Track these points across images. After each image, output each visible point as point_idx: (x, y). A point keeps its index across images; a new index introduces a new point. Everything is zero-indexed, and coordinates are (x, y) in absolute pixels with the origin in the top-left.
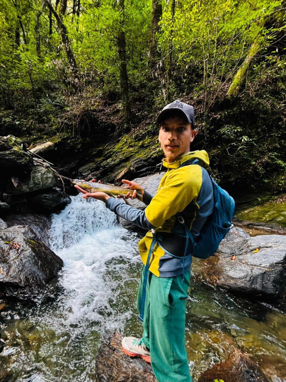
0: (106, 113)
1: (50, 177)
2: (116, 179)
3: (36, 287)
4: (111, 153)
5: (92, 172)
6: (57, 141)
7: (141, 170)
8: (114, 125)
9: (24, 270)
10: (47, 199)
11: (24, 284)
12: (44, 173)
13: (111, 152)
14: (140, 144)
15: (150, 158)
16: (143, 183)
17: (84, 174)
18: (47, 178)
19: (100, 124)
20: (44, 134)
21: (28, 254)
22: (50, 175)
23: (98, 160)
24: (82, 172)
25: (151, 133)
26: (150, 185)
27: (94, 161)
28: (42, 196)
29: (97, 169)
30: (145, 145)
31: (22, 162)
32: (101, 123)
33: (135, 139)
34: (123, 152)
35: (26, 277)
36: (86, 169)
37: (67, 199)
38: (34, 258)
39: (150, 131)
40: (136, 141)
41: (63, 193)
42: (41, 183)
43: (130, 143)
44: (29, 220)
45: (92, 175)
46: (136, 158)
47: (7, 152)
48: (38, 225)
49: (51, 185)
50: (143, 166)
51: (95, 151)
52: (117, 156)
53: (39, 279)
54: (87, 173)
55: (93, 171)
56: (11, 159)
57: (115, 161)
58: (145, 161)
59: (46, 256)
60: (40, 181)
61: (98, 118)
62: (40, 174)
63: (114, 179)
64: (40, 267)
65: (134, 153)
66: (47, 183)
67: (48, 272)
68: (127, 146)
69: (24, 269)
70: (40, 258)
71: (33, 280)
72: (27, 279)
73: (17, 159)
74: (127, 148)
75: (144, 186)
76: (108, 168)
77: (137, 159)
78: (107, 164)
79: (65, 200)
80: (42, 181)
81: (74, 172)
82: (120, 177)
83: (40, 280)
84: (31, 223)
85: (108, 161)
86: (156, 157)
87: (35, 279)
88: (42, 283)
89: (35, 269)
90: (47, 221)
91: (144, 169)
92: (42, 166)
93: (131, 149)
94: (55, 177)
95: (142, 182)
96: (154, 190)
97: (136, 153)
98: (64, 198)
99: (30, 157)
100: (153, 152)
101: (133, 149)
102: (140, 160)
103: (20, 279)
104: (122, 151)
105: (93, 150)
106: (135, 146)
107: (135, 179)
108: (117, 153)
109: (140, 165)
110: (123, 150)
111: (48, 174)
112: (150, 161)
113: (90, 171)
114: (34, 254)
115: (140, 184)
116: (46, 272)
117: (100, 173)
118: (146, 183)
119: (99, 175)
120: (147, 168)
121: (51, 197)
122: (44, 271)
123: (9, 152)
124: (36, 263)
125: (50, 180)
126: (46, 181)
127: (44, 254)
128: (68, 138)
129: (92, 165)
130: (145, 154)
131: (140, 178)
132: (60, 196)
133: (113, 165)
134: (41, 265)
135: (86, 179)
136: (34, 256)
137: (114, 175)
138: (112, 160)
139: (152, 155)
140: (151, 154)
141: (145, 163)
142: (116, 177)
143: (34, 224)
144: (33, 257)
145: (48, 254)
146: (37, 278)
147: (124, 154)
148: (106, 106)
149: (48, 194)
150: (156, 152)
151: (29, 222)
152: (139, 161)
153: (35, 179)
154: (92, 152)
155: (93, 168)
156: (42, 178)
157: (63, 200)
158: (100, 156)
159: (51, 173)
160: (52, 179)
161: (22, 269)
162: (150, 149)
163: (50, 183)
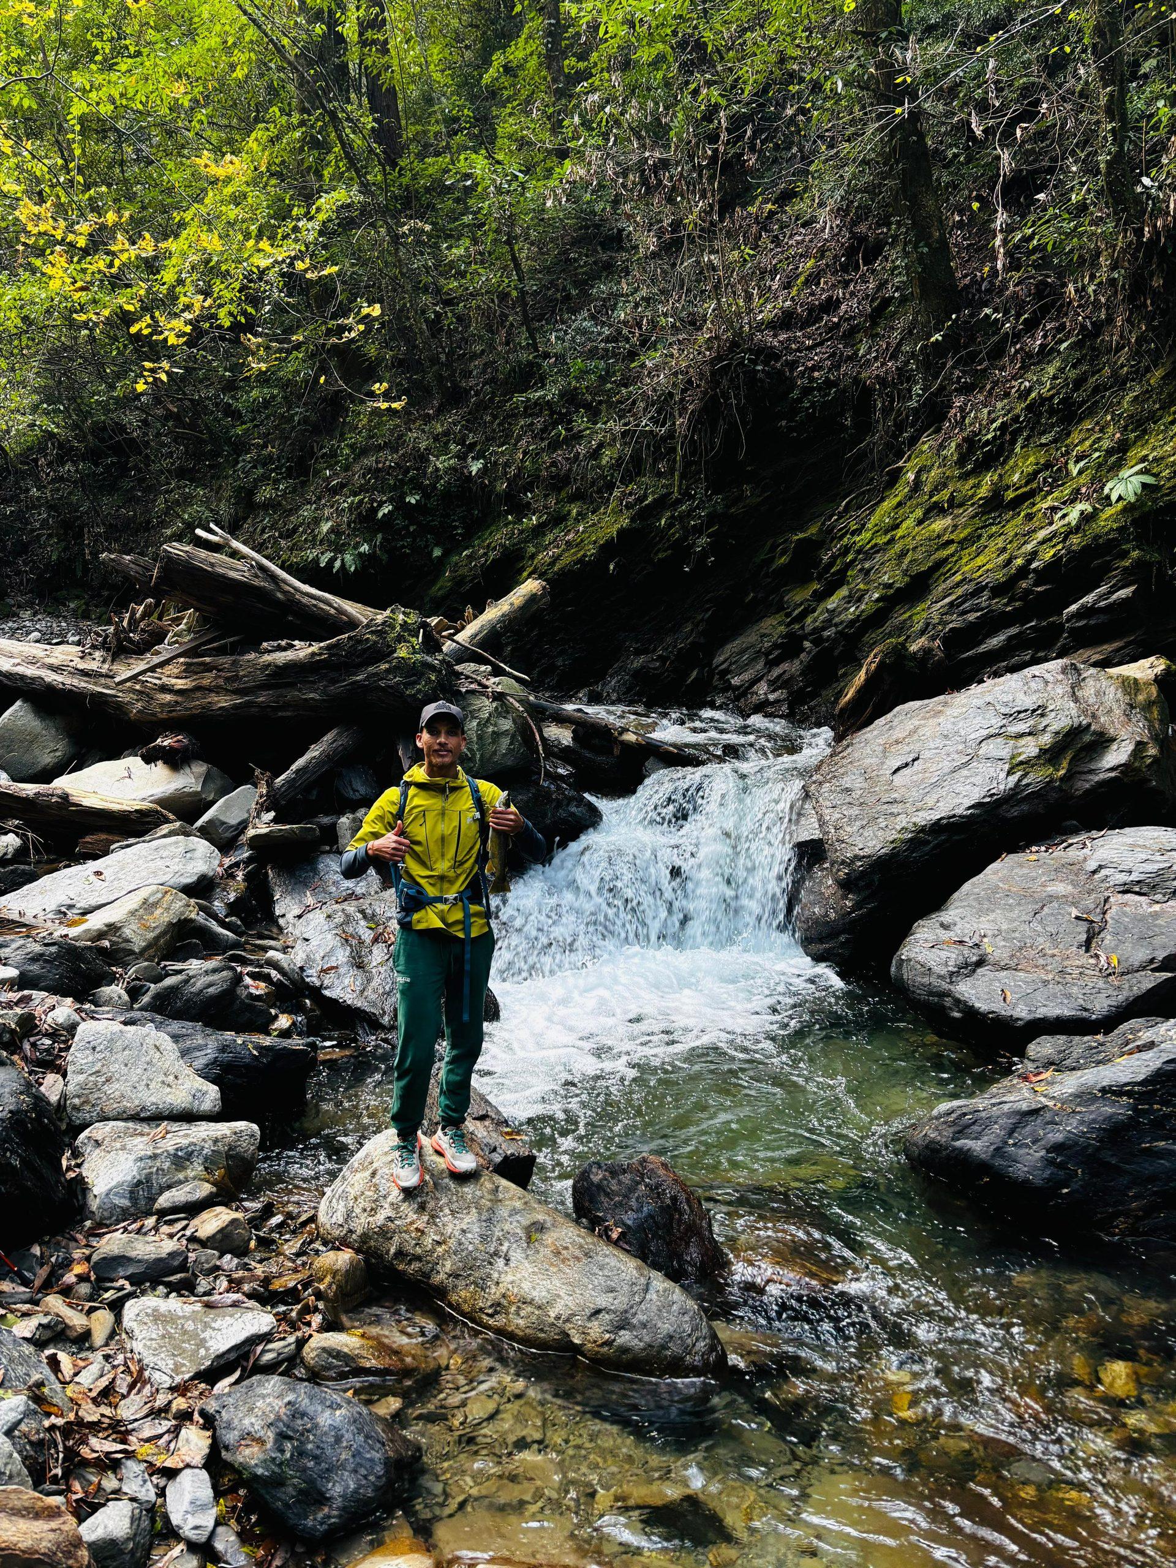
0: (837, 326)
1: (506, 733)
4: (850, 558)
5: (771, 664)
6: (614, 531)
7: (983, 648)
8: (867, 392)
12: (488, 719)
13: (846, 550)
14: (983, 492)
15: (1023, 572)
17: (735, 681)
18: (497, 735)
19: (800, 400)
20: (572, 499)
22: (506, 725)
23: (800, 596)
24: (727, 671)
25: (1052, 412)
26: (938, 742)
27: (780, 607)
29: (790, 647)
30: (1010, 495)
31: (419, 691)
32: (807, 391)
33: (961, 462)
34: (898, 547)
36: (743, 652)
39: (1042, 400)
40: (965, 477)
42: (478, 755)
43: (936, 489)
45: (771, 683)
46: (958, 577)
47: (384, 666)
50: (991, 623)
51: (783, 554)
52: (867, 572)
54: (746, 676)
55: (776, 662)
56: (391, 687)
57: (860, 600)
58: (998, 590)
60: (475, 746)
61: (793, 365)
62: (475, 723)
65: (952, 549)
66: (495, 753)
68: (919, 513)
73: (407, 685)
74: (920, 522)
76: (834, 641)
77: (958, 585)
78: (828, 624)
80: (481, 746)
81: (695, 673)
85: (832, 603)
86: (1056, 561)
91: (995, 641)
92: (483, 694)
93: (939, 525)
97: (964, 543)
99: (440, 671)
100: (1041, 534)
101: (948, 521)
102: (969, 588)
104: (892, 541)
105: (774, 547)
106: (953, 503)
108: (869, 556)
109: (972, 617)
110: (900, 533)
111: (502, 721)
112: (1028, 592)
113: (760, 665)
117: (803, 673)
119: (800, 682)
120: (1013, 631)
123: (387, 666)
125: (505, 742)
126: (492, 746)
128: (662, 503)
129: (773, 628)
130: (1004, 550)
133: (852, 623)
135: (743, 703)
138: (850, 599)
139: (1034, 555)
140: (1029, 547)
141: (1000, 604)
147: (903, 554)
148: (857, 268)
150: (1054, 535)
152: (965, 597)
154: (772, 560)
155: (775, 646)
156: (480, 738)
158: (805, 581)
159: (509, 717)
160: (513, 737)
162: (1030, 517)
163: (504, 755)
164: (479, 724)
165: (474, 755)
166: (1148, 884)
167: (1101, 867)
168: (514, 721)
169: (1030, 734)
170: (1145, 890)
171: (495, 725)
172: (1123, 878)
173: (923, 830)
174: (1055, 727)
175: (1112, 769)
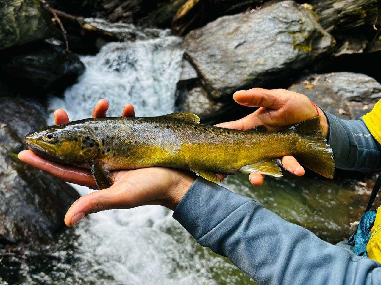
1: (34, 17)
2: (175, 19)
3: (37, 243)
9: (11, 213)
10: (35, 66)
11: (15, 237)
12: (21, 7)
16: (237, 29)
17: (106, 6)
18: (29, 18)
21: (12, 182)
22: (34, 11)
24: (101, 2)
26: (253, 34)
28: (24, 60)
35: (16, 225)
37: (77, 65)
38: (25, 190)
41: (67, 52)
42: (18, 31)
44: (7, 110)
45: (124, 8)
48: (25, 120)
49: (40, 35)
53: (41, 228)
54: (112, 4)
59: (48, 185)
60: (15, 25)
62: (11, 9)
63: (171, 18)
64: (37, 205)
66: (29, 30)
67: (54, 215)
69: (10, 210)
70: (36, 189)
71: (29, 230)
72: (18, 230)
75: (240, 36)
79: (71, 67)
80: (19, 25)
82: (183, 12)
83: (43, 231)
84: (12, 115)
87: (32, 229)
88: (46, 235)
89: (29, 210)
90: (42, 111)
94: (46, 15)
95: (234, 25)
96: (263, 46)
98: (71, 63)
103: (6, 228)
107: (220, 19)
111: (30, 9)
114: (23, 182)
115: (231, 31)
116: (51, 216)
118: (245, 28)
119: (138, 9)
121: (42, 61)
122: (47, 215)
124: (30, 200)
125: (35, 24)
126: (27, 26)
127: (44, 182)
131: (232, 17)
132: (61, 59)
134: (40, 203)
135: (110, 17)
136: (24, 187)
137: (170, 8)
142: (174, 12)
143: (17, 117)
144: (22, 189)
145: (50, 182)
146: (35, 227)
149: (36, 55)
151: (8, 114)
153: (4, 22)
156: (17, 19)
157: (68, 67)
159: (35, 6)
160: (40, 20)
161: (7, 211)
163: (35, 31)
164: (15, 10)
165: (15, 31)
166: (361, 98)
167: (339, 90)
168: (38, 8)
169: (299, 32)
170: (360, 100)
171: (26, 11)
172: (349, 95)
173: (260, 74)
174: (308, 29)
175: (324, 48)
